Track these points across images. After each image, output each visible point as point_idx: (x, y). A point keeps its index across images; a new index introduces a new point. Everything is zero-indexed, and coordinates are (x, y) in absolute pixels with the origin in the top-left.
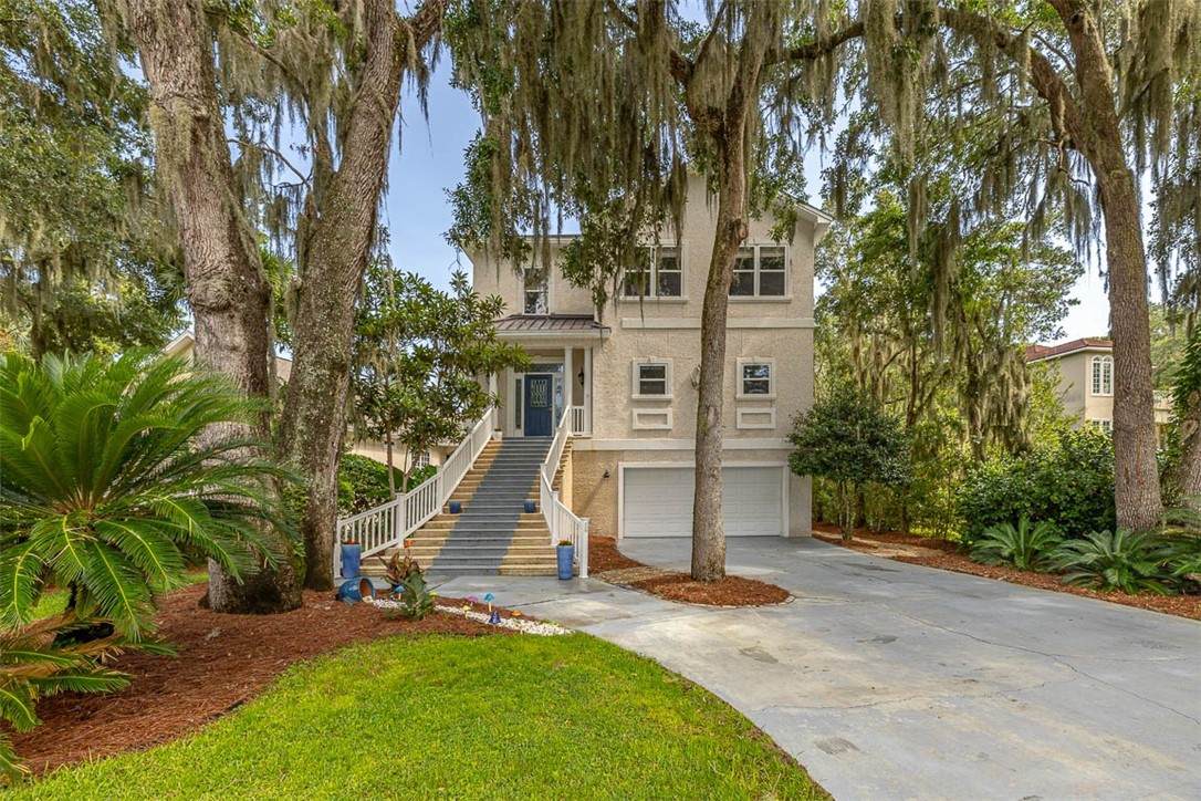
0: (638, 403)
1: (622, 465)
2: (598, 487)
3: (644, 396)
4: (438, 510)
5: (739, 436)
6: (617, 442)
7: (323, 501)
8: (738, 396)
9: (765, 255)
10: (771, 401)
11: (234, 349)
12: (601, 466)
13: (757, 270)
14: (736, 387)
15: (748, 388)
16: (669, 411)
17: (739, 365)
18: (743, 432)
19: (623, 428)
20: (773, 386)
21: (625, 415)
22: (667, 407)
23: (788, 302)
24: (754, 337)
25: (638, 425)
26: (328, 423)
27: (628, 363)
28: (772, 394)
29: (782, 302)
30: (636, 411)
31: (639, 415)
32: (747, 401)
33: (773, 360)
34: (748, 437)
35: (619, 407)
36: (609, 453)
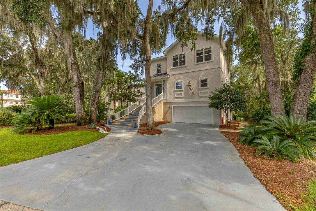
0: (176, 91)
1: (173, 105)
2: (168, 111)
3: (177, 90)
4: (128, 114)
5: (200, 98)
6: (172, 100)
7: (93, 111)
8: (199, 88)
9: (206, 50)
10: (208, 88)
11: (78, 91)
12: (169, 106)
13: (204, 55)
14: (198, 85)
15: (202, 85)
16: (183, 93)
17: (199, 80)
18: (201, 97)
19: (172, 97)
20: (208, 85)
21: (173, 94)
22: (182, 92)
23: (213, 62)
24: (203, 72)
25: (176, 96)
26: (94, 100)
27: (173, 82)
28: (208, 87)
29: (211, 62)
30: (175, 93)
31: (176, 94)
32: (202, 89)
33: (208, 78)
34: (202, 98)
35: (172, 93)
36: (170, 103)
